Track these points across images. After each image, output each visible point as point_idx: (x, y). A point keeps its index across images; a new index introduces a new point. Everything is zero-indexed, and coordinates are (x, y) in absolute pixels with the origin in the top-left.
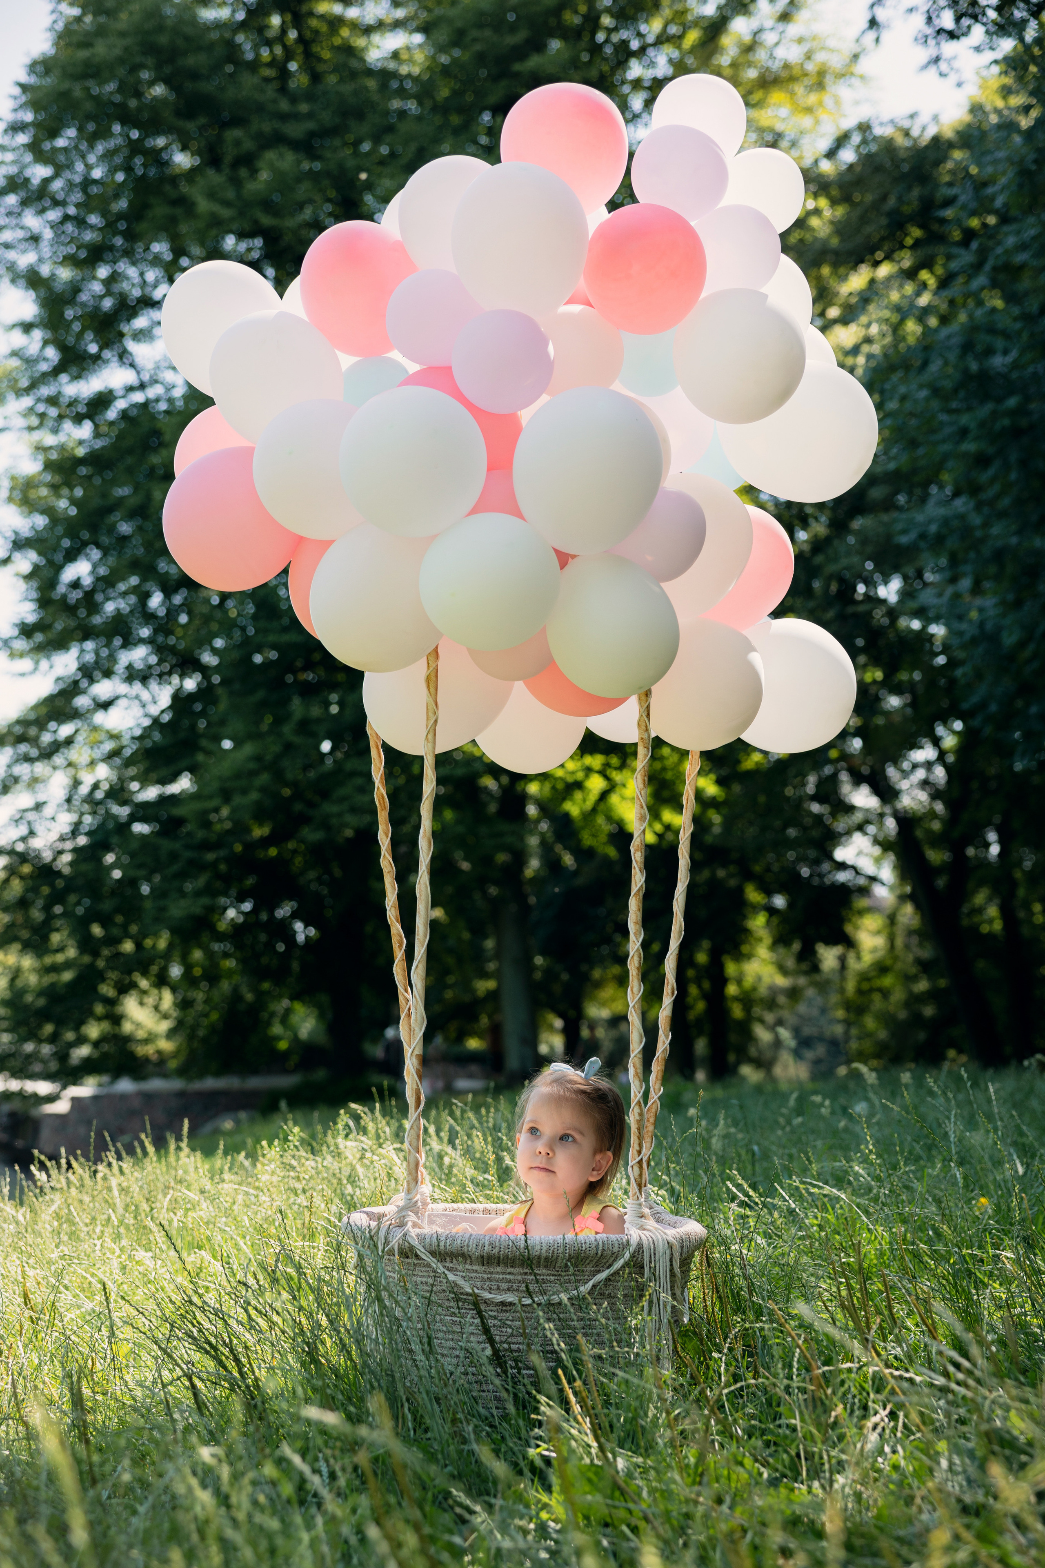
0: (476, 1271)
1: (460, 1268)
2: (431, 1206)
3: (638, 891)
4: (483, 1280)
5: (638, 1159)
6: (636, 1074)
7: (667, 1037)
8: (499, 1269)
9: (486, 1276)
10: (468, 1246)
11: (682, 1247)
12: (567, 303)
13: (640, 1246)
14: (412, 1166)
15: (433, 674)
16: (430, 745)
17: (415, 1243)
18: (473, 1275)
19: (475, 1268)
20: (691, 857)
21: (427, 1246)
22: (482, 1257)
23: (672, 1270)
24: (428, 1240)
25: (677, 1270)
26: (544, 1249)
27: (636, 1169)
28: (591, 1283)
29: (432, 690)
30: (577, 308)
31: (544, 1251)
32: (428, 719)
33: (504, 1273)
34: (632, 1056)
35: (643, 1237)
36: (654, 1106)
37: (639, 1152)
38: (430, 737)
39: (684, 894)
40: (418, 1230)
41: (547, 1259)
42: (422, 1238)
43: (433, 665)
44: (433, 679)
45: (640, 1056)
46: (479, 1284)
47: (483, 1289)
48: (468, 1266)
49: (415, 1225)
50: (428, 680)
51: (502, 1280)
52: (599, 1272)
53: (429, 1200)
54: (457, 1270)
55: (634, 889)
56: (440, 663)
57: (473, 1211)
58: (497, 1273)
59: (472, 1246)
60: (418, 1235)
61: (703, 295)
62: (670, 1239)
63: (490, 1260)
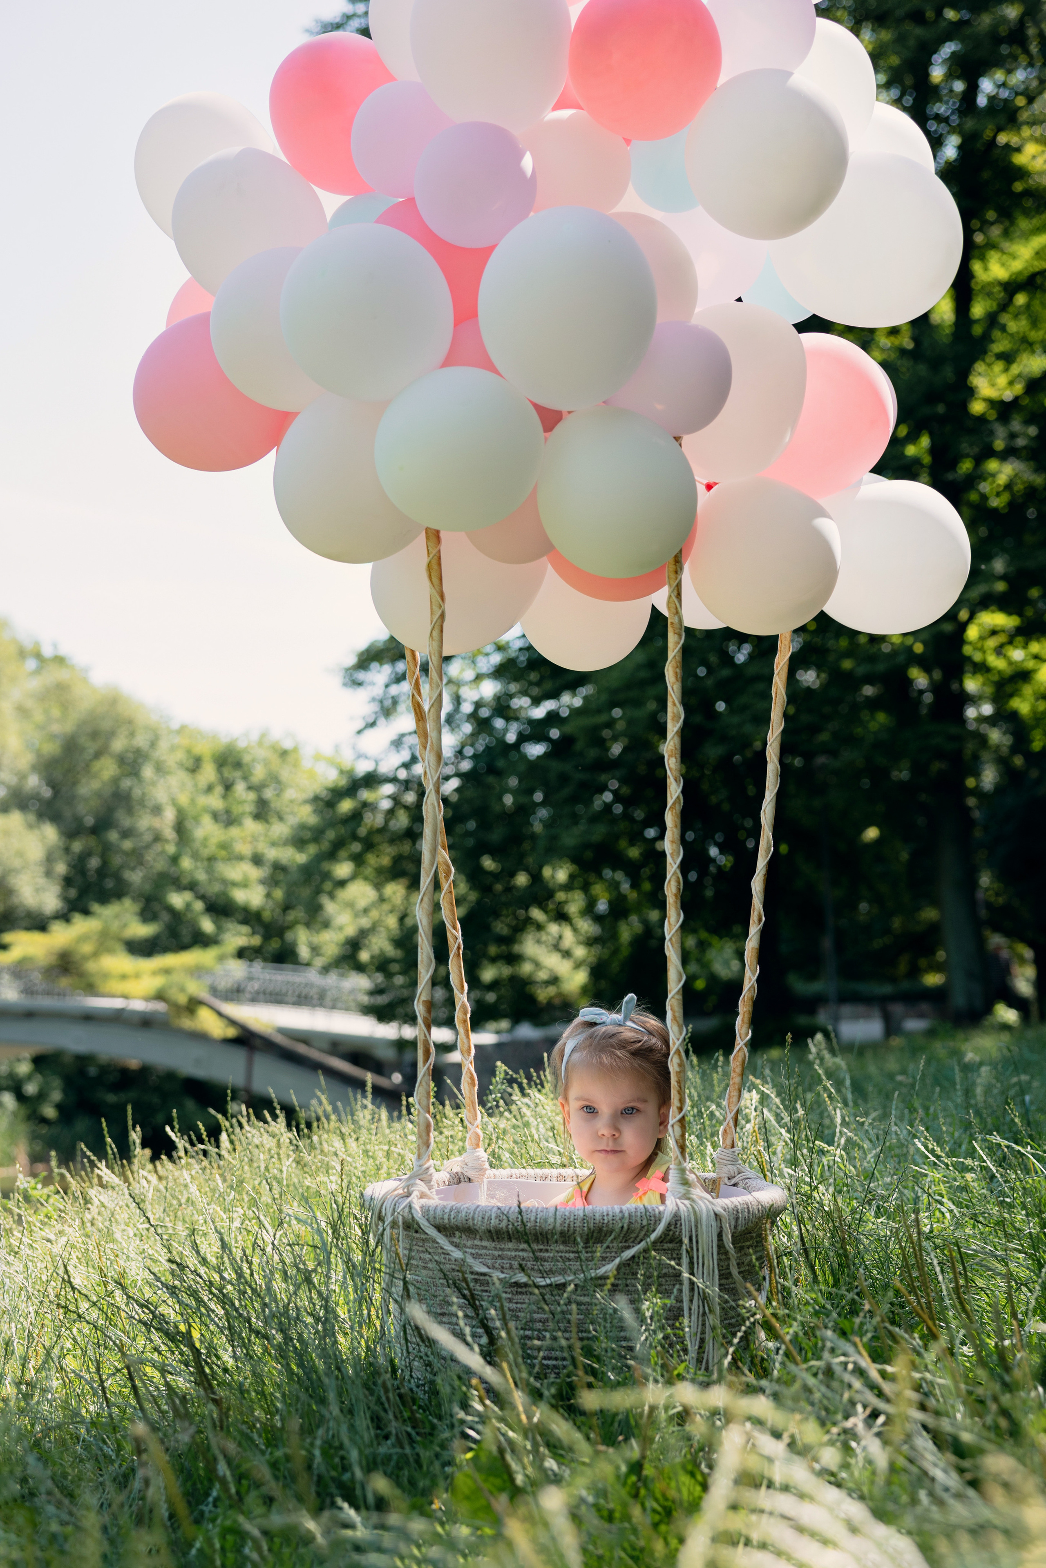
0: (485, 1248)
1: (469, 1243)
2: (490, 1172)
3: (674, 804)
4: (494, 1258)
5: (679, 1117)
6: (674, 1018)
7: (753, 973)
8: (511, 1245)
9: (496, 1253)
10: (473, 1219)
11: (737, 1219)
12: (555, 109)
13: (676, 1220)
14: (423, 1127)
15: (434, 562)
16: (435, 644)
17: (418, 1215)
18: (483, 1252)
19: (485, 1243)
20: (781, 762)
21: (431, 1219)
22: (490, 1231)
23: (721, 1246)
24: (432, 1212)
25: (729, 1246)
26: (559, 1222)
27: (677, 1129)
28: (617, 1261)
29: (435, 580)
30: (565, 114)
31: (558, 1224)
32: (432, 613)
33: (516, 1250)
34: (670, 996)
35: (682, 1207)
36: (741, 1054)
37: (680, 1109)
38: (436, 633)
39: (773, 804)
40: (424, 1201)
41: (562, 1233)
42: (426, 1211)
43: (434, 552)
44: (435, 567)
45: (680, 997)
46: (489, 1262)
47: (494, 1267)
48: (477, 1242)
49: (423, 1196)
50: (429, 567)
51: (515, 1258)
52: (628, 1248)
53: (487, 1165)
54: (465, 1246)
55: (670, 802)
56: (443, 547)
57: (544, 1178)
58: (509, 1250)
59: (478, 1219)
60: (421, 1207)
61: (722, 79)
62: (719, 1210)
63: (496, 1235)
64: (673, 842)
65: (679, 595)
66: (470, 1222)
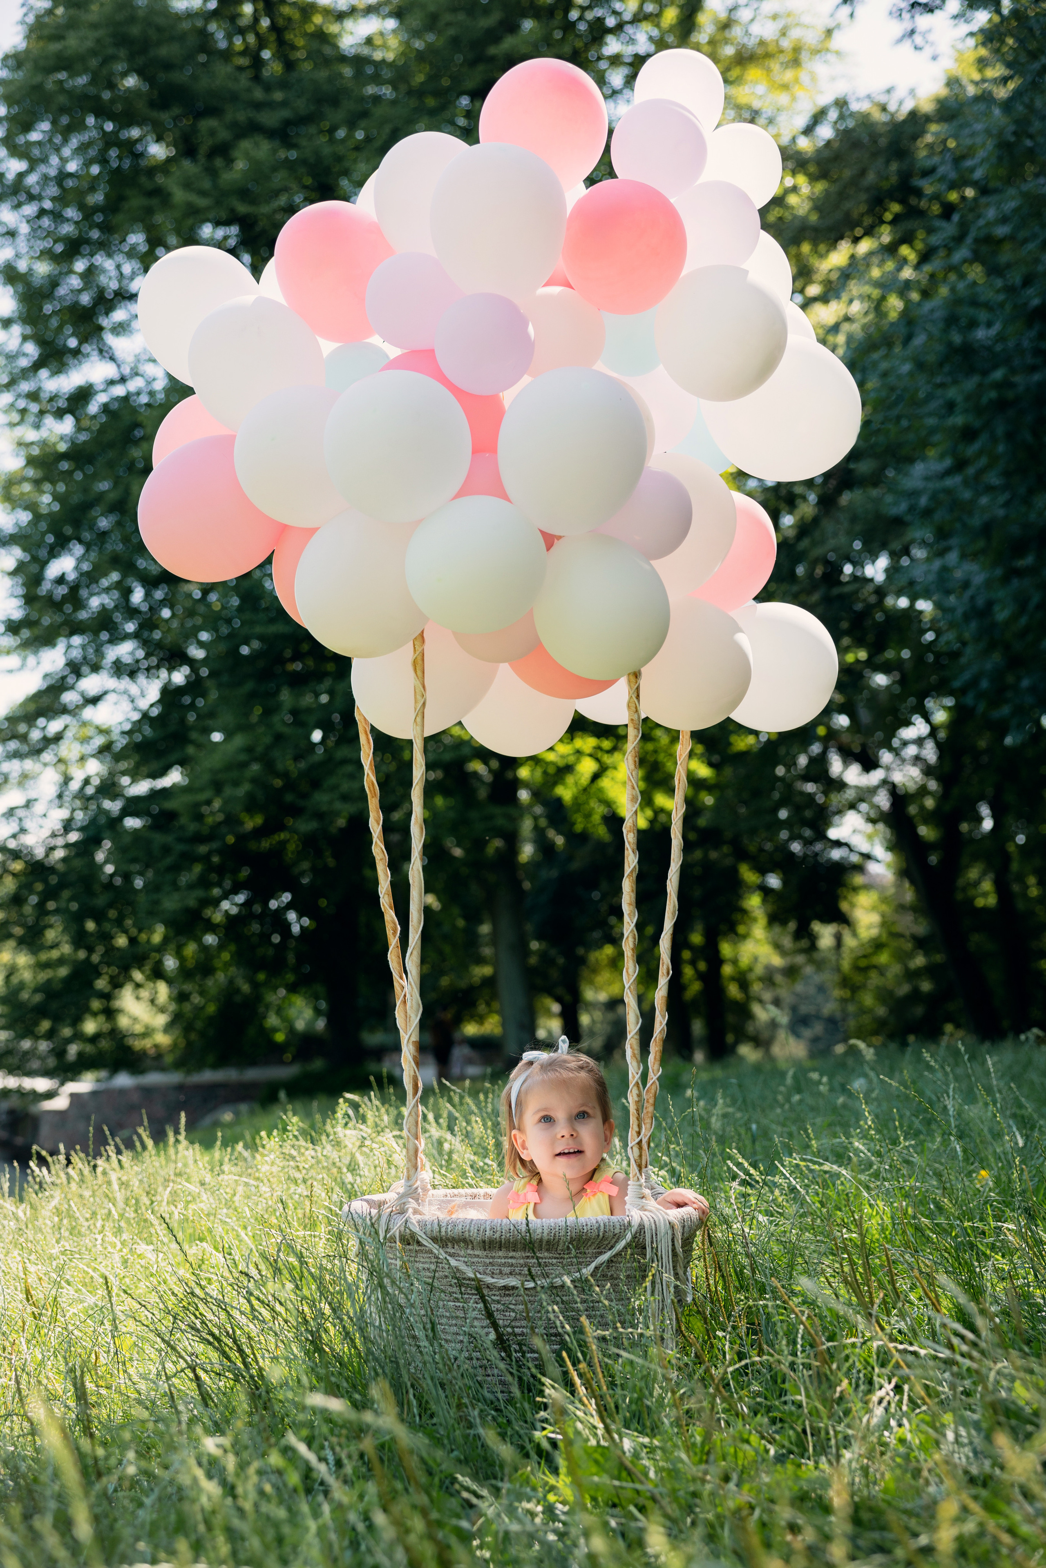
0: (478, 1256)
1: (462, 1253)
2: (432, 1192)
3: (632, 872)
4: (486, 1265)
5: (637, 1140)
6: (634, 1055)
7: (664, 1017)
8: (501, 1253)
9: (488, 1261)
10: (469, 1231)
11: (684, 1227)
12: (547, 284)
13: (641, 1227)
14: (412, 1152)
15: (419, 658)
16: (419, 728)
17: (416, 1229)
18: (475, 1260)
19: (477, 1253)
21: (429, 1232)
22: (484, 1242)
23: (674, 1250)
24: (429, 1226)
25: (679, 1250)
26: (546, 1232)
27: (636, 1150)
28: (593, 1265)
29: (419, 673)
30: (556, 290)
31: (545, 1234)
32: (416, 702)
33: (506, 1258)
34: (629, 1037)
35: (645, 1218)
36: (653, 1087)
37: (639, 1133)
38: (419, 719)
39: (678, 874)
40: (418, 1217)
41: (548, 1242)
42: (423, 1224)
43: (419, 649)
44: (420, 662)
45: (637, 1037)
46: (481, 1269)
47: (485, 1273)
48: (470, 1252)
49: (416, 1212)
50: (415, 664)
51: (504, 1265)
52: (601, 1253)
53: (429, 1187)
54: (459, 1256)
55: (628, 870)
56: (427, 647)
57: (474, 1196)
58: (499, 1257)
59: (473, 1231)
60: (419, 1222)
61: (684, 272)
62: (671, 1219)
63: (491, 1244)
64: (630, 904)
65: (638, 697)
66: (467, 1234)
